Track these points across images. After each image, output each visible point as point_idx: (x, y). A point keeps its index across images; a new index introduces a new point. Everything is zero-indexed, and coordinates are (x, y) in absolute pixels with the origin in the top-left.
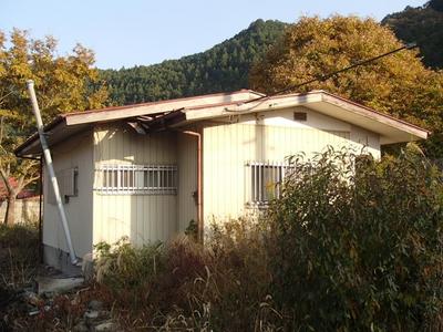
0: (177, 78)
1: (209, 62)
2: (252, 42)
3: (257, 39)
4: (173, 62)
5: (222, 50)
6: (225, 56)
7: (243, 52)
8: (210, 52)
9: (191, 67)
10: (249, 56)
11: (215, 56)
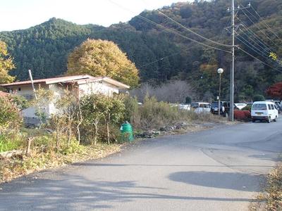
0: (11, 42)
1: (29, 36)
2: (51, 28)
3: (53, 27)
4: (8, 33)
5: (35, 30)
6: (37, 33)
7: (47, 33)
8: (29, 30)
9: (18, 37)
10: (49, 35)
11: (32, 32)
